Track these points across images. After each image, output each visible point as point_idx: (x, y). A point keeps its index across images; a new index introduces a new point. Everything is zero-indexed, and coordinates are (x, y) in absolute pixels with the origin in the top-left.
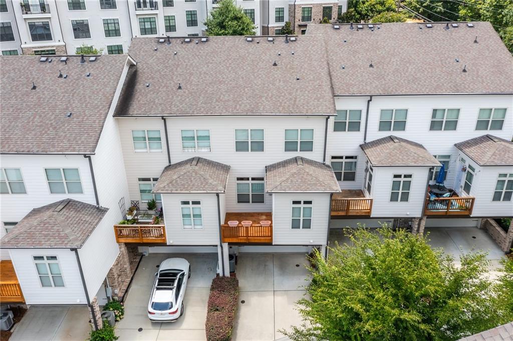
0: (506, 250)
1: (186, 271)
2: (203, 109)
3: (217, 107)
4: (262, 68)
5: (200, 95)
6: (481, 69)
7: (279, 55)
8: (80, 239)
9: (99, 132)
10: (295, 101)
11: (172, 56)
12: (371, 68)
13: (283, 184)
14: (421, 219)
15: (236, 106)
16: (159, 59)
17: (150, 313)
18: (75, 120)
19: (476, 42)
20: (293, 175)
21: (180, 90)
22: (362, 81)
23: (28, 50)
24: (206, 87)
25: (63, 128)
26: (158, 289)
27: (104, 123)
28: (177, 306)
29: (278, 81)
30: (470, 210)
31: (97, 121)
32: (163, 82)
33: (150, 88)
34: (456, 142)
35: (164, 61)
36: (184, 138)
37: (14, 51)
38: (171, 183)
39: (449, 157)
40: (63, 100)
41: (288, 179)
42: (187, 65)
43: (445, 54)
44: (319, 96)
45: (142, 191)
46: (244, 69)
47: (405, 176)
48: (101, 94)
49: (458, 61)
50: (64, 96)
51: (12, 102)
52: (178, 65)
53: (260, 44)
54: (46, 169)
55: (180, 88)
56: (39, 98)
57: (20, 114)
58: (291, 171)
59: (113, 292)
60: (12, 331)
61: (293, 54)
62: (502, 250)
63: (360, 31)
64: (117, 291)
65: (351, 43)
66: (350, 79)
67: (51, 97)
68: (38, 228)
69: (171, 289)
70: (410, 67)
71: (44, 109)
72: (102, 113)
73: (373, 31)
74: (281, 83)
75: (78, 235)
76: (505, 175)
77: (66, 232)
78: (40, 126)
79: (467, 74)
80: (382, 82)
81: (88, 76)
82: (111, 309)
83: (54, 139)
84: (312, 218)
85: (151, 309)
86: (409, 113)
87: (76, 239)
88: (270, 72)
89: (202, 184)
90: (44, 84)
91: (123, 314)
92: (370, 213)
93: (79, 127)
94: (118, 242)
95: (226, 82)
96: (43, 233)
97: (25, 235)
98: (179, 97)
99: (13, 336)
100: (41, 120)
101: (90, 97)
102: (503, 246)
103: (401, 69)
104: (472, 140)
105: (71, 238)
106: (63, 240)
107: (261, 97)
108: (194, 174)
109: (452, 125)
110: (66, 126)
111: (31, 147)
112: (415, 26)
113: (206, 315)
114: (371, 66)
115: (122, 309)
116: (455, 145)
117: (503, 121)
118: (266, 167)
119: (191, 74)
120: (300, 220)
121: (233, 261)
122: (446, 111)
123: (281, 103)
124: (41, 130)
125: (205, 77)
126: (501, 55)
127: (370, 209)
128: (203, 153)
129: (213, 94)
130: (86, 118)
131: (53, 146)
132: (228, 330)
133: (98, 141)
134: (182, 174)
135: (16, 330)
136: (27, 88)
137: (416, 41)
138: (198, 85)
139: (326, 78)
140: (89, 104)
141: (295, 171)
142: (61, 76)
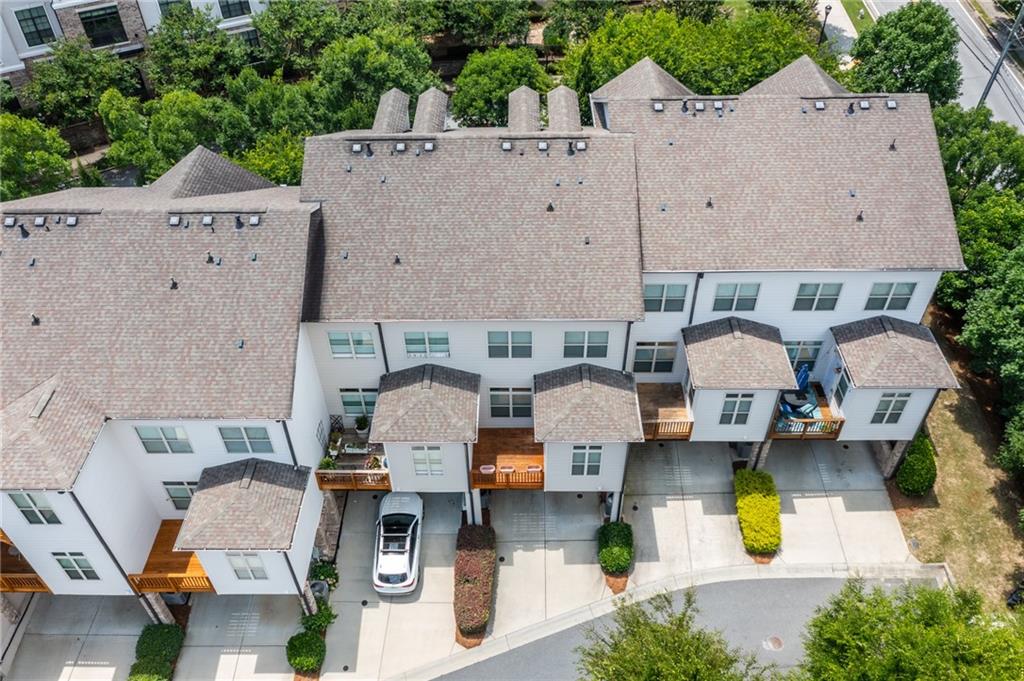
0: (885, 475)
1: (419, 516)
2: (437, 307)
3: (459, 305)
4: (529, 216)
5: (431, 278)
6: (888, 214)
7: (558, 185)
8: (286, 534)
9: (291, 378)
10: (581, 292)
11: (378, 185)
12: (709, 210)
13: (560, 427)
14: (763, 443)
15: (489, 304)
16: (356, 193)
17: (377, 586)
18: (251, 354)
19: (892, 147)
20: (575, 408)
21: (398, 267)
22: (692, 238)
23: (66, 12)
24: (439, 260)
25: (236, 370)
26: (385, 553)
27: (295, 360)
28: (412, 577)
29: (555, 246)
30: (837, 433)
31: (285, 358)
32: (369, 247)
33: (351, 261)
34: (833, 325)
35: (366, 199)
36: (409, 342)
37: (36, 8)
38: (396, 423)
39: (820, 343)
40: (225, 312)
41: (567, 416)
42: (404, 207)
43: (836, 176)
44: (619, 280)
45: (345, 404)
46: (500, 219)
47: (744, 396)
48: (281, 300)
49: (853, 196)
50: (224, 304)
51: (149, 316)
52: (390, 209)
53: (525, 156)
54: (220, 429)
55: (398, 261)
56: (188, 309)
57: (167, 342)
58: (573, 401)
59: (321, 552)
60: (190, 604)
61: (581, 183)
62: (882, 473)
63: (699, 115)
64: (325, 552)
65: (680, 148)
66: (673, 235)
67: (205, 306)
68: (227, 517)
69: (403, 553)
70: (773, 209)
71: (200, 331)
72: (288, 340)
73: (720, 116)
74: (561, 253)
75: (283, 529)
76: (893, 395)
77: (267, 525)
78: (203, 367)
79: (862, 224)
80: (722, 241)
81: (254, 260)
82: (322, 578)
83: (227, 391)
84: (601, 464)
85: (377, 581)
86: (762, 289)
87: (282, 537)
88: (543, 225)
89: (441, 426)
90: (188, 278)
91: (337, 581)
92: (689, 436)
93: (259, 370)
94: (321, 489)
95: (472, 250)
96: (235, 525)
97: (212, 530)
98: (399, 281)
99: (193, 611)
100: (201, 354)
101: (264, 306)
102: (883, 468)
103: (757, 213)
104: (858, 322)
105: (275, 535)
106: (265, 537)
107: (528, 282)
108: (428, 406)
109: (829, 304)
110: (240, 366)
111: (198, 407)
112: (796, 106)
113: (454, 590)
114: (709, 204)
115: (336, 574)
116: (831, 329)
117: (909, 299)
118: (535, 376)
119: (414, 229)
120: (583, 466)
121: (486, 497)
122: (821, 287)
123: (559, 295)
124: (206, 374)
125: (437, 237)
126: (928, 181)
127: (690, 432)
128: (438, 358)
129: (451, 275)
130: (266, 350)
131: (230, 407)
132: (486, 614)
133: (292, 396)
134: (411, 406)
135: (196, 602)
136: (163, 285)
137: (792, 144)
138: (425, 254)
139: (632, 240)
140: (266, 323)
141: (578, 401)
142: (211, 260)
